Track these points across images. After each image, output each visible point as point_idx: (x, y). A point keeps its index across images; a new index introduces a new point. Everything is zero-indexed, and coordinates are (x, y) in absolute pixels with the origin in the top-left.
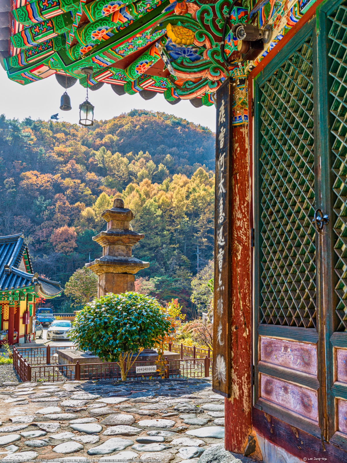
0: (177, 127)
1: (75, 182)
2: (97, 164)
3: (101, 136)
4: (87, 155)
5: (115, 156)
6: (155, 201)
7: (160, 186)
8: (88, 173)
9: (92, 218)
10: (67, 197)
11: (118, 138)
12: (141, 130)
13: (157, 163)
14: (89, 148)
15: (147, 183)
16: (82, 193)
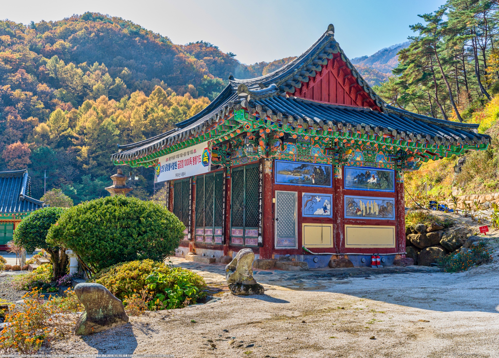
0: (136, 37)
1: (26, 95)
2: (48, 74)
3: (51, 41)
4: (37, 63)
5: (69, 67)
6: (113, 120)
7: (118, 104)
8: (40, 85)
9: (47, 134)
10: (19, 111)
11: (71, 45)
12: (96, 38)
13: (113, 76)
14: (38, 54)
15: (104, 99)
16: (34, 106)
